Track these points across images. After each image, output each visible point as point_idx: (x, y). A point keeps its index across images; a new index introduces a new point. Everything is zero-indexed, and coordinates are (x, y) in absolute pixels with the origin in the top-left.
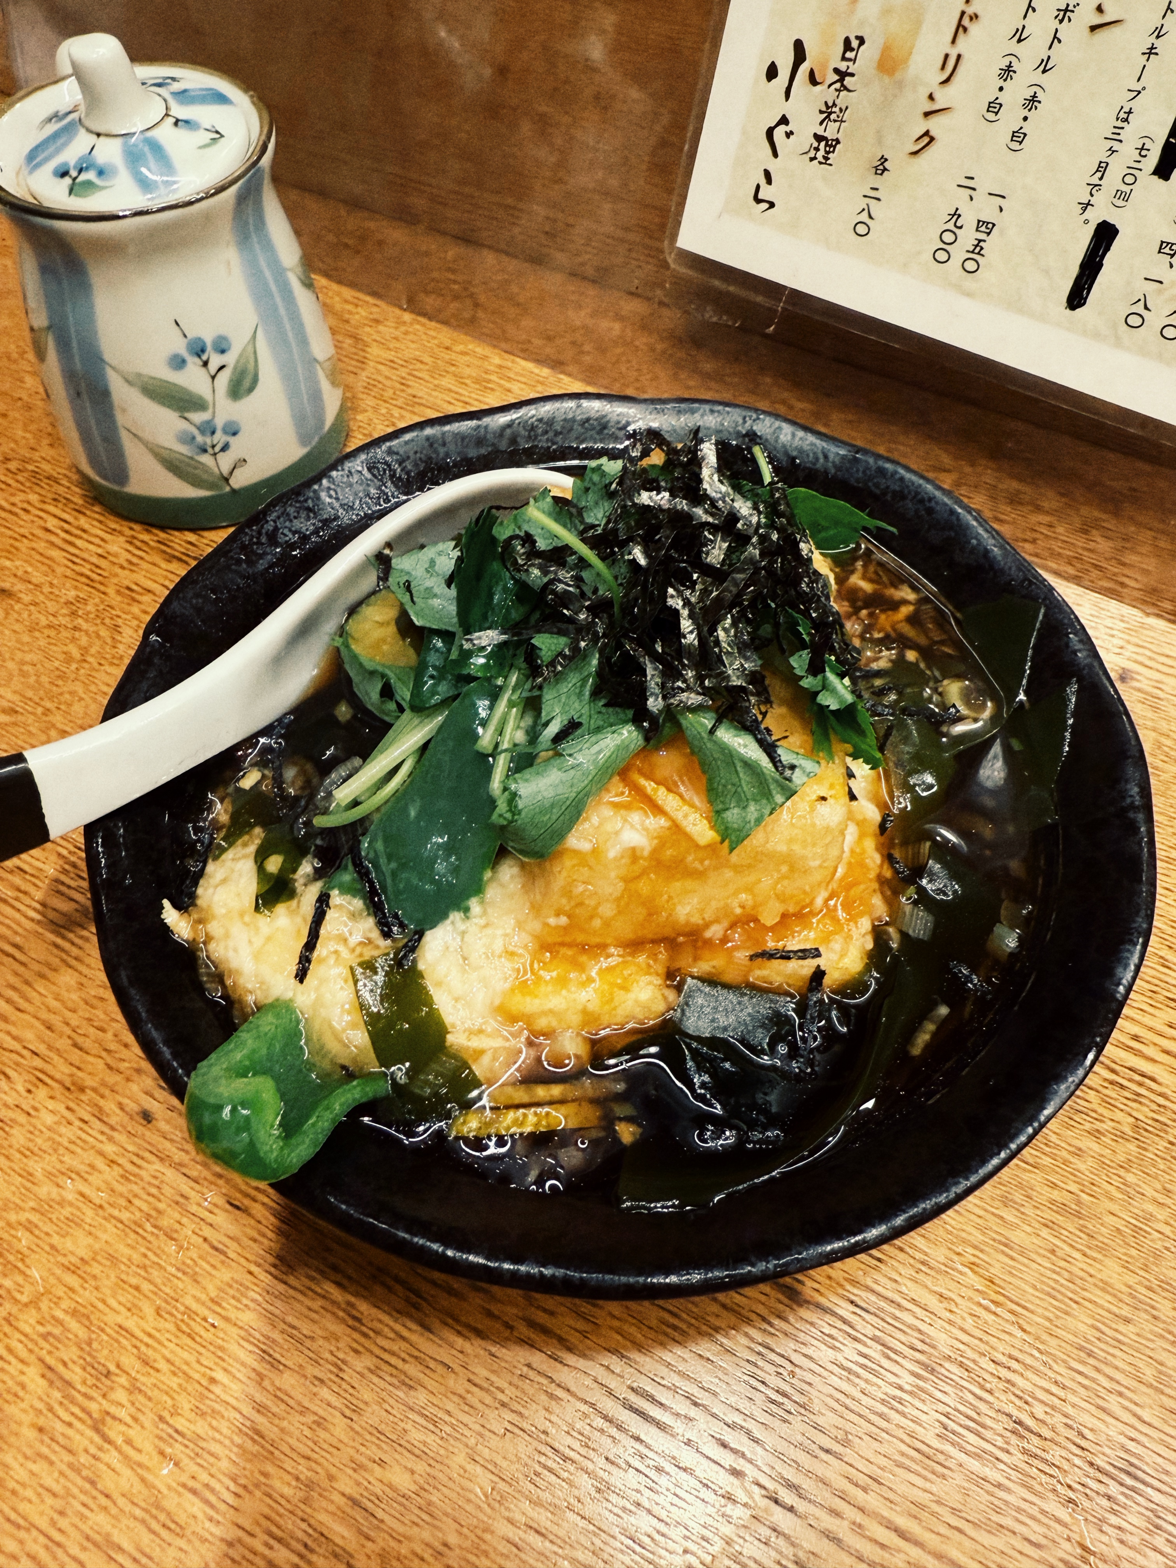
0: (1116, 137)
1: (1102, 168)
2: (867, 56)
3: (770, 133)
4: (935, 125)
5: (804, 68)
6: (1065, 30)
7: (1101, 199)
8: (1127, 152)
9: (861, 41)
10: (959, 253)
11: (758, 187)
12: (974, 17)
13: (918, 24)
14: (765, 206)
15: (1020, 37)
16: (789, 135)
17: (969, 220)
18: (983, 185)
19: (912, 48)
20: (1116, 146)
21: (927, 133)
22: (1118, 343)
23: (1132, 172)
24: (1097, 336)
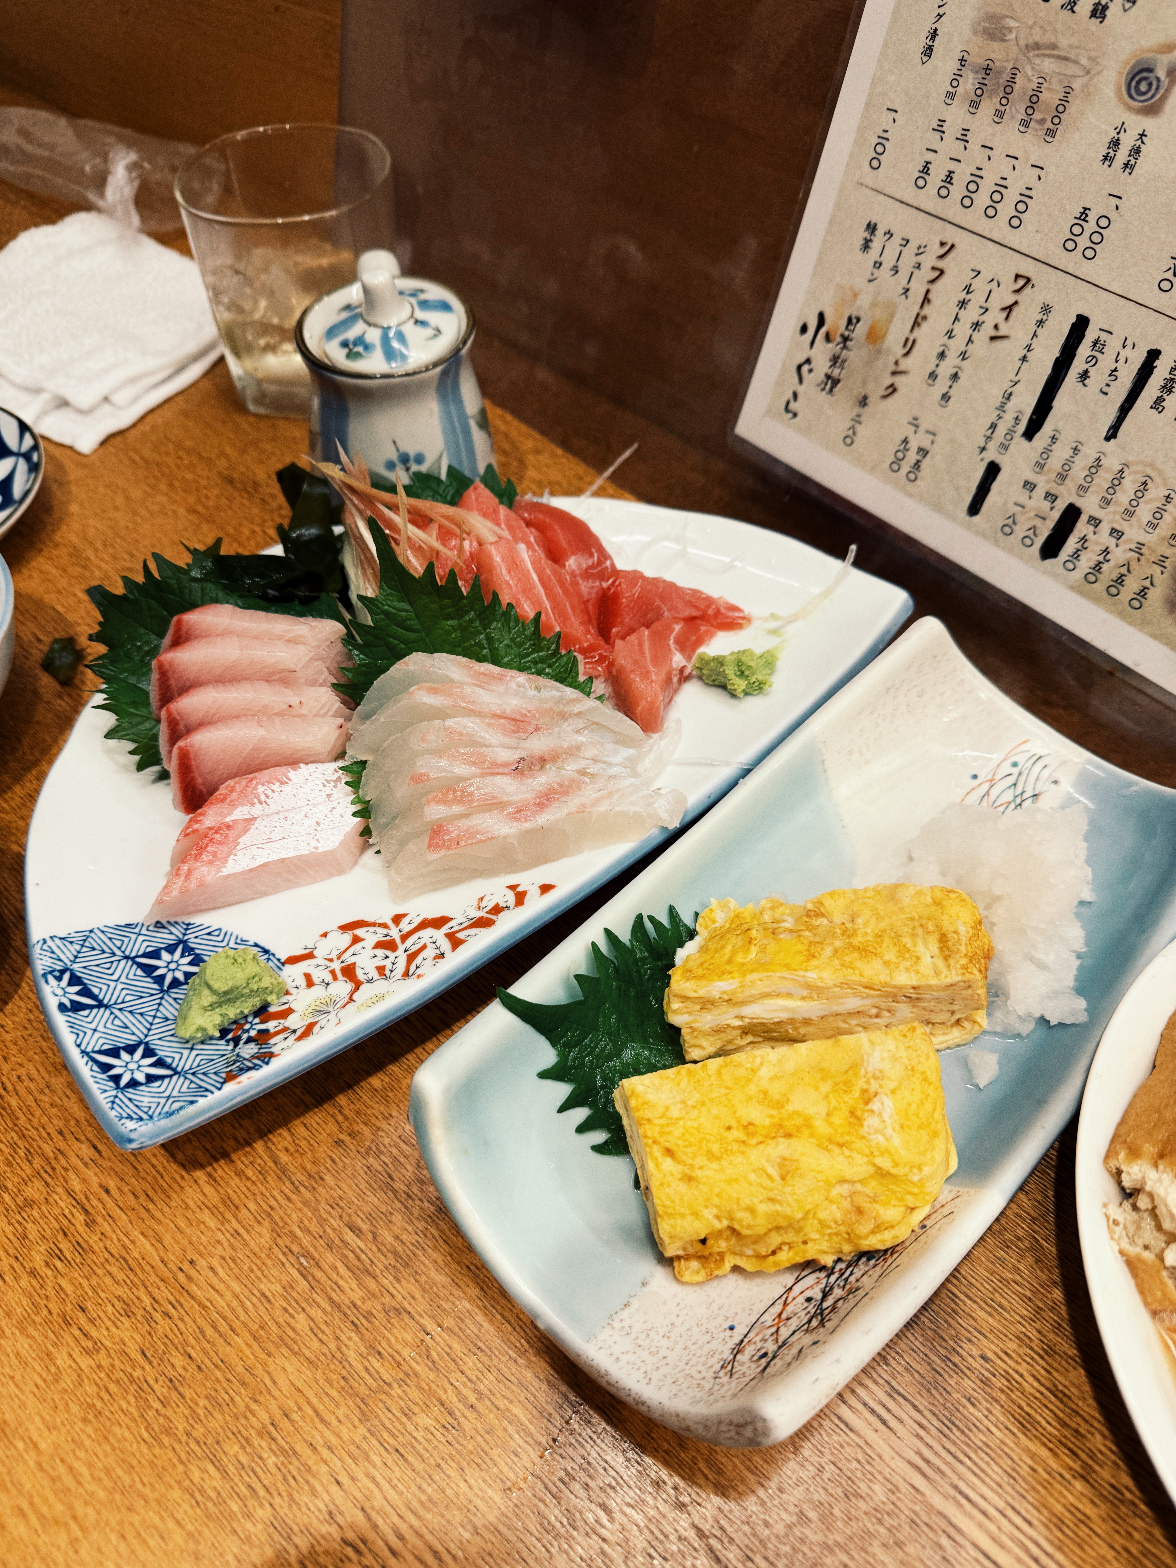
0: (1002, 408)
1: (993, 426)
2: (860, 330)
3: (799, 368)
4: (899, 381)
5: (823, 331)
6: (976, 335)
7: (992, 446)
8: (1009, 417)
9: (858, 320)
10: (905, 468)
11: (788, 403)
12: (925, 318)
13: (892, 315)
14: (790, 415)
15: (950, 334)
16: (810, 371)
17: (913, 446)
18: (924, 425)
19: (887, 329)
20: (1002, 414)
21: (892, 385)
22: (996, 543)
23: (1011, 432)
24: (983, 535)
